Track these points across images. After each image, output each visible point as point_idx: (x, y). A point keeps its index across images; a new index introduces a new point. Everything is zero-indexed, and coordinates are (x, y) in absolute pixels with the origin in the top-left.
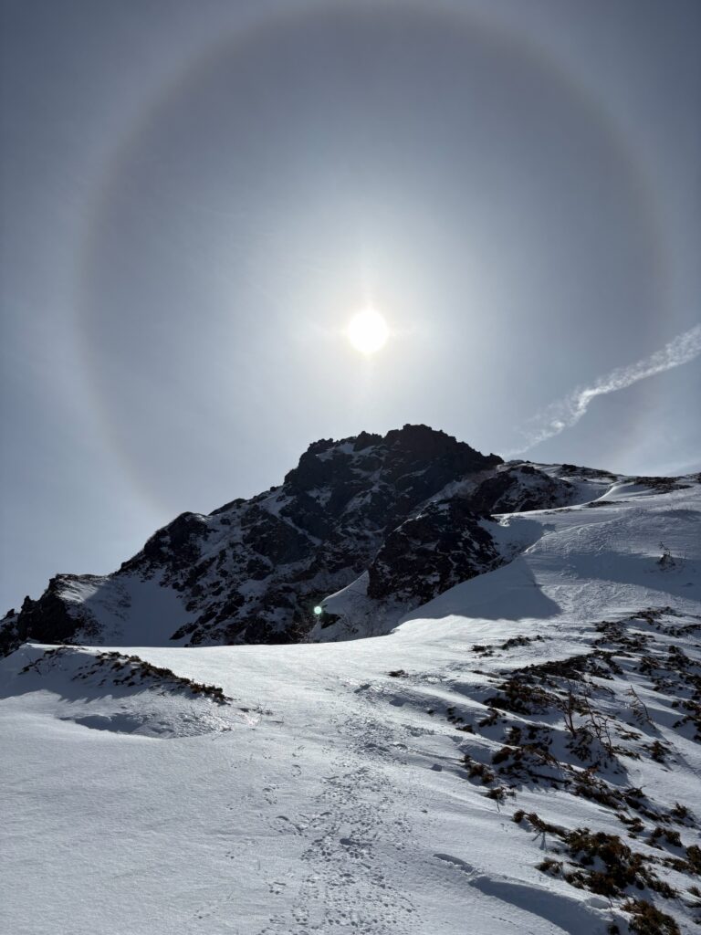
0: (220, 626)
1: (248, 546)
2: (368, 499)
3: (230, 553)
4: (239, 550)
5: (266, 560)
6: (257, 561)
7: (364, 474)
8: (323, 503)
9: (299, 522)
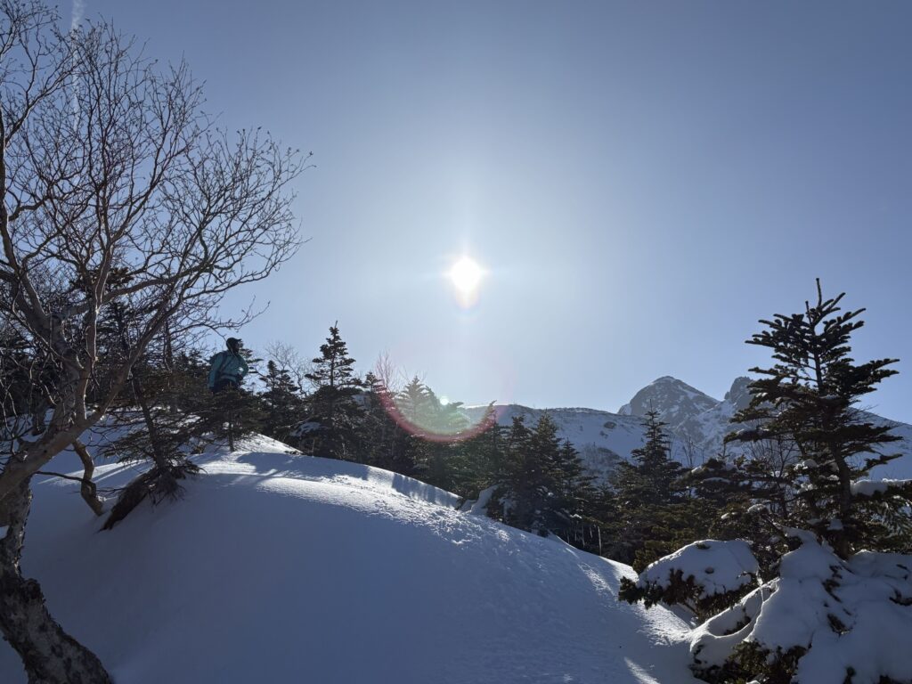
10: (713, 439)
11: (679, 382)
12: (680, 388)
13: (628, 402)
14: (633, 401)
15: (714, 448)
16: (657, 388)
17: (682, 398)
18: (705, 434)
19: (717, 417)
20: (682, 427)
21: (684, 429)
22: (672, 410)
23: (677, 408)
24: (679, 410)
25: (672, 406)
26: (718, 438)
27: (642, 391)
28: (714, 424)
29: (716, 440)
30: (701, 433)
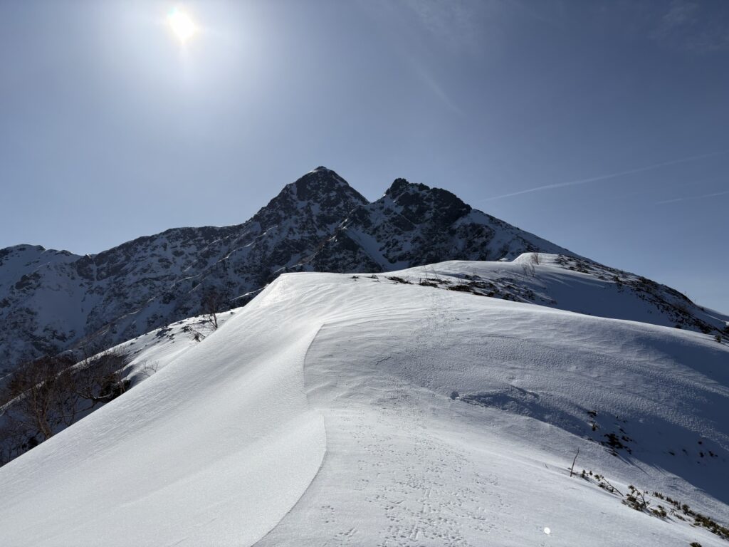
0: (394, 249)
1: (392, 223)
2: (432, 215)
3: (385, 224)
4: (388, 224)
5: (400, 229)
6: (397, 229)
7: (428, 204)
9: (407, 217)
10: (379, 227)
12: (334, 178)
15: (380, 234)
17: (336, 185)
18: (372, 221)
20: (354, 213)
21: (356, 215)
22: (331, 195)
25: (330, 190)
26: (384, 226)
28: (379, 214)
29: (381, 228)
30: (369, 220)
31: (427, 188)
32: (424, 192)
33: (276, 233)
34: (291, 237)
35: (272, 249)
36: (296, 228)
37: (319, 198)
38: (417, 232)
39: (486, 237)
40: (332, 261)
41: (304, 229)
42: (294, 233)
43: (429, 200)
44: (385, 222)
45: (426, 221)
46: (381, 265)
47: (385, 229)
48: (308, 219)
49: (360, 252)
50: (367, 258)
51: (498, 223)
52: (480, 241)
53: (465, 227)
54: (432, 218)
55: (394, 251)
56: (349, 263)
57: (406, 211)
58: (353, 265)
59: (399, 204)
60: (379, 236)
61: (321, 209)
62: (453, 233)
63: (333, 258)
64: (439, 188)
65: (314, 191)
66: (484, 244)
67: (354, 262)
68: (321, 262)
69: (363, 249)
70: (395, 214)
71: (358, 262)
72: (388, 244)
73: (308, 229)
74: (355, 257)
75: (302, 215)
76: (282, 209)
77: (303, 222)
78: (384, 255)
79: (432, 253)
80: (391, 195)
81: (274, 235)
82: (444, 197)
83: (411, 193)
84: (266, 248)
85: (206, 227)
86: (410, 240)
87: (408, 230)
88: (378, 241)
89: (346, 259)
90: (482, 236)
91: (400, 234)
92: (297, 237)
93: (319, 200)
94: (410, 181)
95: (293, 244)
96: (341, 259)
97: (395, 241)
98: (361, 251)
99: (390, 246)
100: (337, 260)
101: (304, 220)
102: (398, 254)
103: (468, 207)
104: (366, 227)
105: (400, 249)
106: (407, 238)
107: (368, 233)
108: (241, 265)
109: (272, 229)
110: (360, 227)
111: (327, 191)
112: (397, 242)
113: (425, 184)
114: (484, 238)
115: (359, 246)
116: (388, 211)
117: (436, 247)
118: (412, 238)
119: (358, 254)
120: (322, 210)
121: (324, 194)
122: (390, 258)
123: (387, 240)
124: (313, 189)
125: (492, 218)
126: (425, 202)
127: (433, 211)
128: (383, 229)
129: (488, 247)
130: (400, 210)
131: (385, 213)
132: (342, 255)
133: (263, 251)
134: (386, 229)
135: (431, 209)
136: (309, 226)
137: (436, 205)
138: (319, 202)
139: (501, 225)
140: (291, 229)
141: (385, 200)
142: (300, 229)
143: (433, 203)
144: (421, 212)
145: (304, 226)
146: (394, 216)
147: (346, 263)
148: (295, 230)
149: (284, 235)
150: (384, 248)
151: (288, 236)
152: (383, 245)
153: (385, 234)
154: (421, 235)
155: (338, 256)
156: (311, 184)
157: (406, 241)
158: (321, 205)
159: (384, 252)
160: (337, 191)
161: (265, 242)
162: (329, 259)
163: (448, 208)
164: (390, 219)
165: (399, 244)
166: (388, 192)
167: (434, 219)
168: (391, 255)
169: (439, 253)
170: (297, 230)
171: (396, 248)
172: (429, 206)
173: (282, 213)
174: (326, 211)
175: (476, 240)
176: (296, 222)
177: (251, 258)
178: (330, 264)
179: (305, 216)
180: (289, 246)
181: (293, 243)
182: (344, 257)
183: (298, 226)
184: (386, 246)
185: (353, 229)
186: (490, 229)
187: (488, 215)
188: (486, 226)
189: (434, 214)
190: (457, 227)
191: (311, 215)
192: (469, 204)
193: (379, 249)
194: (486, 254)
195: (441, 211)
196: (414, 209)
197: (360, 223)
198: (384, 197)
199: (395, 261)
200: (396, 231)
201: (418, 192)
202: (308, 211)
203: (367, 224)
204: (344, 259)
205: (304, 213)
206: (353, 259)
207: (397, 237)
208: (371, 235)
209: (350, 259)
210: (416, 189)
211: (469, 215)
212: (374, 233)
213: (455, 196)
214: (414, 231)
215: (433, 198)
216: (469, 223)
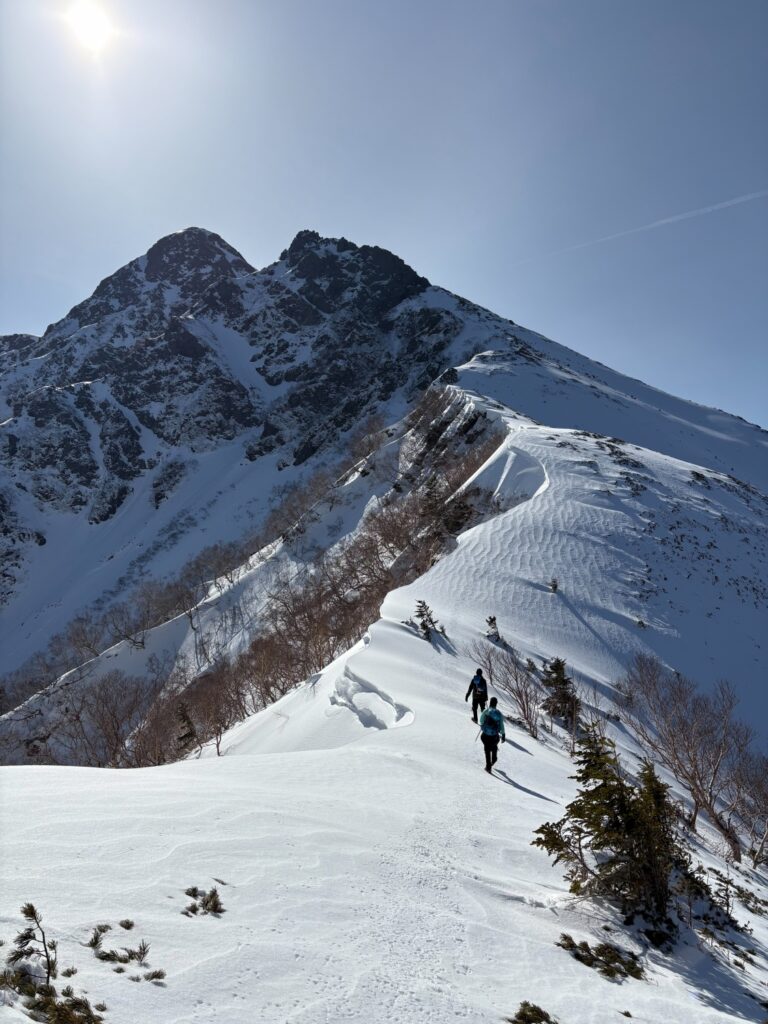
0: (279, 357)
1: (280, 310)
2: (356, 294)
3: (268, 312)
4: (274, 311)
5: (294, 322)
6: (289, 322)
7: (350, 275)
8: (324, 289)
9: (310, 299)
10: (257, 315)
11: (216, 237)
12: (217, 245)
13: (144, 252)
14: (150, 252)
15: (257, 329)
16: (186, 238)
17: (218, 257)
18: (246, 306)
19: (267, 283)
20: (212, 291)
21: (216, 294)
22: (203, 271)
23: (209, 269)
24: (212, 272)
25: (202, 265)
26: (265, 314)
27: (165, 238)
28: (261, 294)
29: (261, 318)
30: (240, 304)
31: (352, 246)
32: (347, 254)
33: (92, 336)
34: (117, 343)
35: (79, 363)
36: (130, 327)
37: (181, 276)
38: (325, 328)
39: (446, 332)
40: (148, 376)
41: (143, 329)
42: (125, 336)
43: (353, 268)
44: (269, 308)
45: (344, 306)
46: (247, 387)
47: (267, 321)
48: (153, 312)
49: (207, 361)
50: (217, 372)
51: (476, 309)
52: (432, 340)
53: (411, 315)
54: (355, 301)
55: (278, 362)
56: (183, 381)
57: (311, 287)
58: (190, 385)
59: (298, 276)
60: (255, 334)
61: (182, 296)
62: (387, 327)
63: (151, 369)
64: (372, 245)
65: (175, 264)
66: (440, 347)
67: (192, 379)
68: (126, 377)
69: (215, 355)
70: (288, 292)
71: (201, 380)
72: (268, 350)
73: (151, 327)
74: (194, 370)
75: (145, 304)
76: (116, 296)
77: (143, 316)
78: (258, 370)
79: (340, 363)
80: (288, 261)
81: (89, 338)
82: (382, 262)
83: (321, 253)
84: (70, 360)
85: (16, 336)
86: (310, 341)
87: (308, 324)
88: (252, 343)
89: (176, 373)
90: (438, 331)
91: (293, 331)
92: (130, 342)
93: (180, 280)
94: (323, 235)
95: (120, 355)
96: (166, 373)
97: (282, 344)
98: (210, 358)
99: (272, 351)
100: (159, 374)
101: (146, 314)
102: (286, 367)
103: (424, 283)
104: (232, 317)
105: (291, 359)
106: (306, 339)
107: (235, 328)
108: (21, 391)
109: (89, 329)
110: (221, 317)
111: (197, 264)
112: (287, 345)
113: (349, 240)
114: (441, 335)
115: (206, 349)
116: (276, 288)
117: (350, 351)
118: (315, 339)
119: (204, 365)
120: (184, 296)
121: (189, 269)
122: (270, 374)
123: (268, 342)
124: (171, 261)
125: (463, 302)
126: (345, 271)
127: (359, 288)
128: (264, 320)
129: (446, 353)
130: (296, 286)
131: (270, 292)
132: (169, 366)
133: (63, 366)
134: (270, 320)
135: (355, 285)
136: (155, 323)
137: (364, 277)
138: (178, 284)
139: (479, 314)
140: (120, 328)
141: (276, 269)
142: (137, 328)
143: (360, 273)
144: (336, 290)
145: (145, 323)
146: (286, 297)
147: (176, 380)
148: (127, 330)
149: (105, 338)
150: (260, 357)
151: (112, 341)
152: (261, 349)
153: (266, 329)
154: (332, 334)
155: (161, 366)
156: (172, 253)
157: (304, 344)
158: (182, 289)
159: (260, 363)
160: (215, 266)
161: (70, 350)
162: (143, 373)
163: (386, 282)
164: (278, 301)
165: (290, 350)
166: (284, 256)
167: (360, 301)
168: (273, 370)
169: (354, 365)
170: (132, 330)
171: (282, 356)
172: (352, 279)
173: (115, 303)
174: (190, 299)
175: (425, 338)
176: (132, 316)
177: (41, 379)
178: (145, 382)
179: (150, 305)
180: (112, 359)
181: (121, 352)
182: (173, 369)
183: (133, 323)
184: (264, 352)
185: (207, 320)
186: (454, 317)
187: (457, 297)
188: (448, 313)
189: (360, 293)
190: (396, 315)
191: (161, 306)
192: (426, 277)
193: (250, 358)
194: (440, 363)
195: (375, 288)
196: (324, 284)
197: (221, 310)
198: (275, 264)
199: (279, 382)
200: (286, 324)
201: (336, 253)
202: (157, 297)
203: (235, 310)
204: (174, 372)
205: (149, 302)
206: (190, 373)
207: (288, 337)
208: (241, 331)
209: (184, 374)
210: (333, 249)
211: (422, 294)
212: (246, 328)
213: (402, 261)
214: (321, 327)
215: (361, 265)
216: (418, 309)
